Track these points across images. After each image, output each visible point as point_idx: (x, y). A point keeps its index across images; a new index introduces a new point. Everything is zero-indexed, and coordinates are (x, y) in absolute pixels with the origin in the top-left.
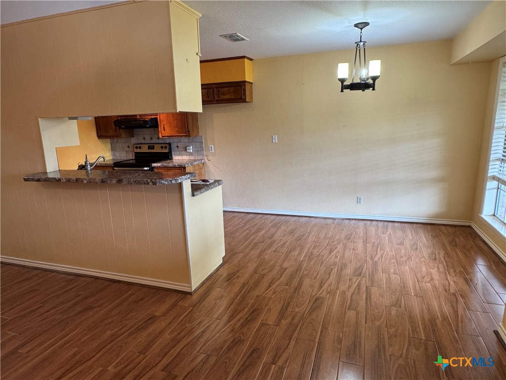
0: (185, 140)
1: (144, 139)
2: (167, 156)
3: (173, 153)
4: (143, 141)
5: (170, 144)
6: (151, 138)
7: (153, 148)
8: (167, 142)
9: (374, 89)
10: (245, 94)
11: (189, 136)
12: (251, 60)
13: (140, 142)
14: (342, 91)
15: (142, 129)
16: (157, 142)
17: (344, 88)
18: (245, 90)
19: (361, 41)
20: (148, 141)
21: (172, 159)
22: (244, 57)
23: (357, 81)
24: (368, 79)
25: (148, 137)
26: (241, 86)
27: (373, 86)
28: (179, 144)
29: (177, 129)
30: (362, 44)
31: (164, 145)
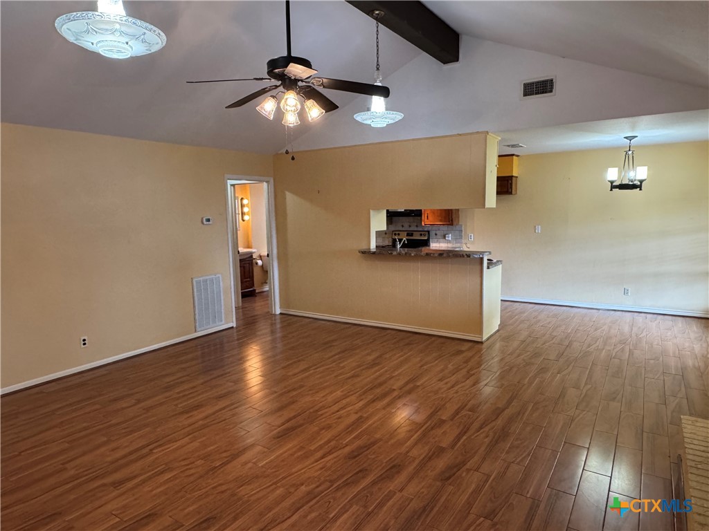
0: (445, 228)
1: (403, 226)
2: (426, 243)
3: (431, 240)
4: (401, 228)
5: (429, 232)
6: (410, 226)
7: (412, 235)
8: (426, 229)
9: (641, 189)
10: (511, 188)
11: (452, 225)
12: (518, 156)
13: (397, 229)
14: (611, 190)
15: (401, 218)
16: (416, 229)
17: (613, 187)
18: (511, 184)
19: (630, 150)
20: (406, 228)
21: (429, 246)
22: (513, 155)
23: (626, 182)
24: (635, 180)
25: (406, 225)
26: (508, 181)
27: (640, 187)
28: (437, 232)
29: (440, 218)
30: (630, 152)
31: (423, 233)
